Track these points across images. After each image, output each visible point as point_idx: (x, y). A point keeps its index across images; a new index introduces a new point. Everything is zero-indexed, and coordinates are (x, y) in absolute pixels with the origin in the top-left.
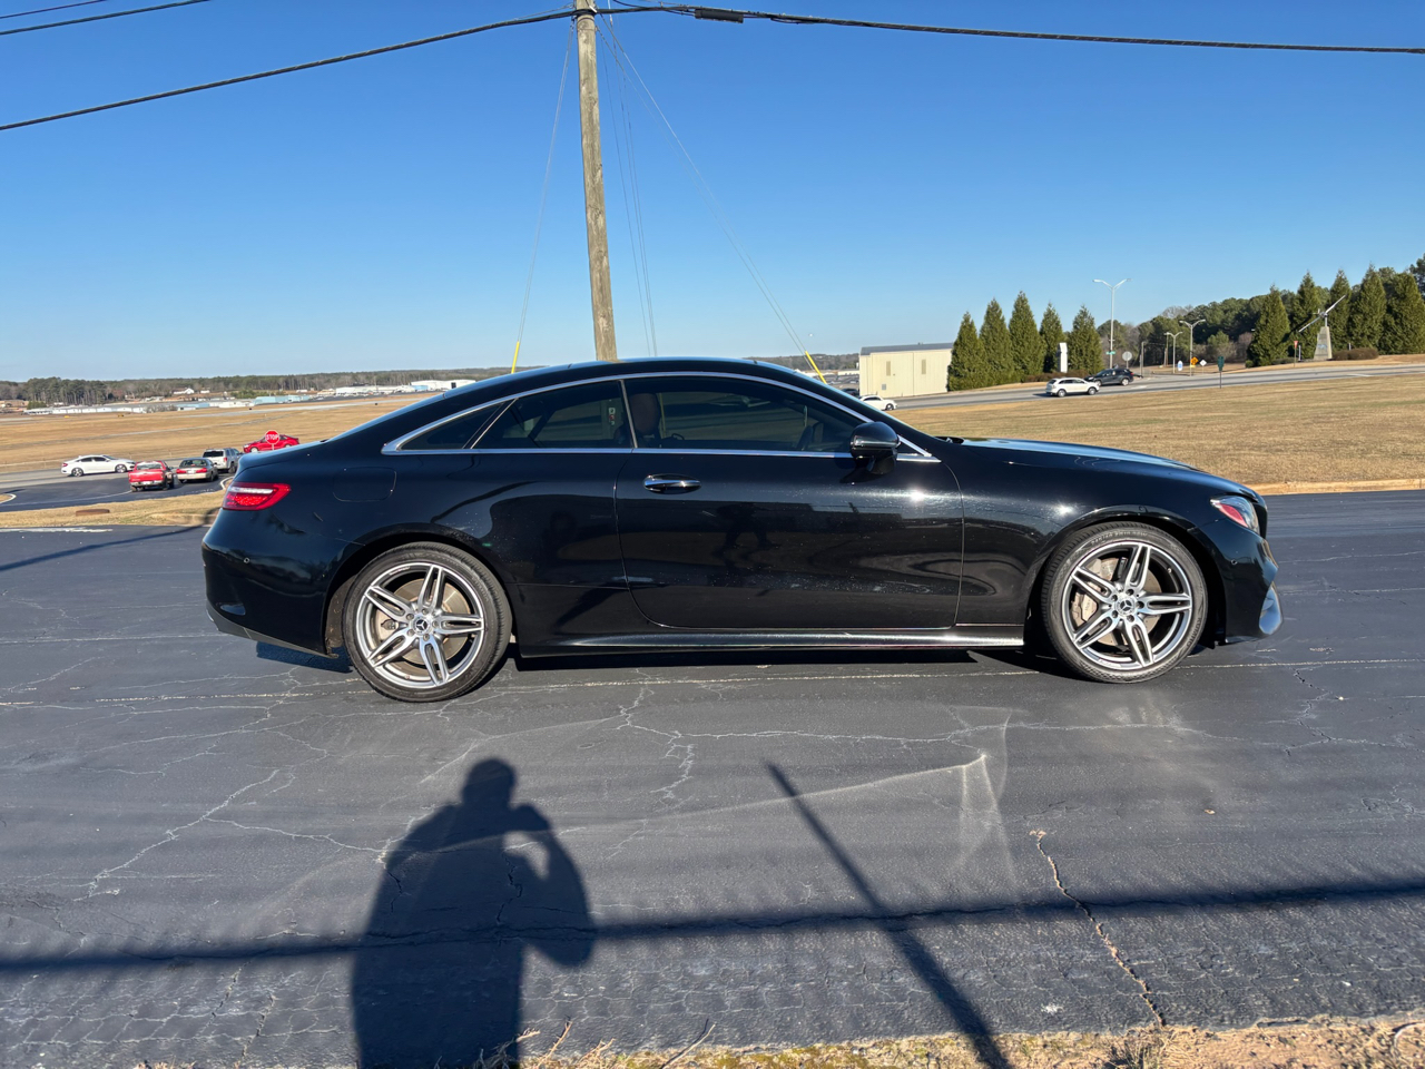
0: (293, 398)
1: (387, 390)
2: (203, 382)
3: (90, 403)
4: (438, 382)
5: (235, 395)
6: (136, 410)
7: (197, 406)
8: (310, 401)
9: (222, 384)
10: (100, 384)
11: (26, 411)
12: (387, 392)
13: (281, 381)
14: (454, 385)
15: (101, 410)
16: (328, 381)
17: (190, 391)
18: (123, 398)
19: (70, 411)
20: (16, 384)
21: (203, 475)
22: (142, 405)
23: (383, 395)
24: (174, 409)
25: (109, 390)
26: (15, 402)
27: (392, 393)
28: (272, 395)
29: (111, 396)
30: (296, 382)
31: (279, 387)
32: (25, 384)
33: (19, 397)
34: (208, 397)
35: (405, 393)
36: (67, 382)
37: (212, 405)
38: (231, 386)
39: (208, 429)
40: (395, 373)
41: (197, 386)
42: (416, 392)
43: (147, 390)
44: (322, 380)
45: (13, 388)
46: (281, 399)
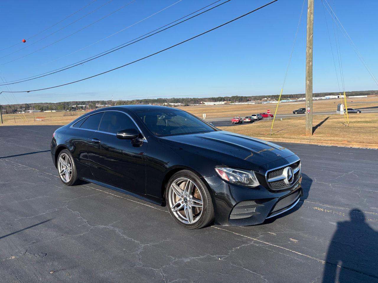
0: (291, 101)
1: (318, 98)
2: (269, 97)
3: (243, 101)
4: (333, 96)
5: (276, 100)
6: (253, 103)
7: (267, 102)
8: (295, 101)
9: (274, 97)
10: (246, 97)
11: (230, 103)
12: (317, 99)
13: (288, 96)
14: (338, 97)
15: (245, 103)
16: (301, 96)
17: (266, 99)
18: (251, 101)
19: (239, 104)
20: (229, 97)
21: (249, 121)
22: (254, 102)
23: (316, 100)
24: (261, 103)
25: (248, 98)
26: (228, 101)
27: (319, 99)
28: (286, 100)
29: (248, 100)
30: (292, 96)
31: (288, 98)
32: (231, 97)
33: (229, 100)
34: (270, 100)
35: (323, 99)
36: (239, 97)
37: (270, 102)
38: (276, 97)
39: (265, 108)
40: (321, 94)
41: (268, 97)
42: (326, 99)
43: (256, 98)
44: (300, 96)
45: (228, 98)
46: (287, 101)
